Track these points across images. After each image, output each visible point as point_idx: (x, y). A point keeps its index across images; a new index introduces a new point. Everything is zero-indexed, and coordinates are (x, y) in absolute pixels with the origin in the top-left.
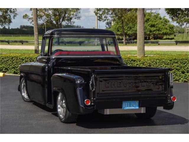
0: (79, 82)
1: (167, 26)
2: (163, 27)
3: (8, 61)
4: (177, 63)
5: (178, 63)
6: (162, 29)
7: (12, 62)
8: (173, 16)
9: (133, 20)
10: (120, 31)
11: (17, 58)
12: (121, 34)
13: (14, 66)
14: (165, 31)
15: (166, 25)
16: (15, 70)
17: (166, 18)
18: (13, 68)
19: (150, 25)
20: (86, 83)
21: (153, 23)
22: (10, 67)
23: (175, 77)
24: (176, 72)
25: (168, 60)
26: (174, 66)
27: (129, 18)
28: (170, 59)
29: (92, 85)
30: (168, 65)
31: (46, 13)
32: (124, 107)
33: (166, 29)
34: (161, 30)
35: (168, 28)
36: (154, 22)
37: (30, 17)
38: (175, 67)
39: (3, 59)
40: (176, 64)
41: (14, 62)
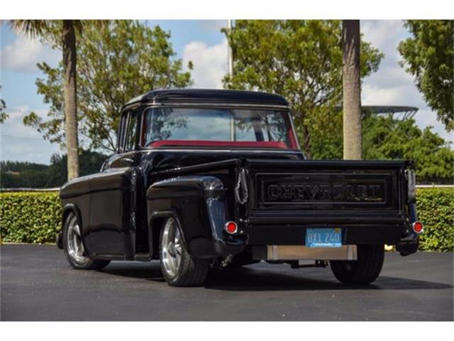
0: (211, 188)
1: (436, 154)
2: (426, 158)
3: (7, 208)
4: (446, 204)
5: (449, 206)
6: (423, 164)
7: (19, 211)
8: (449, 116)
9: (334, 125)
11: (33, 200)
13: (22, 222)
14: (431, 169)
15: (435, 151)
16: (26, 233)
17: (433, 131)
18: (21, 226)
20: (226, 189)
21: (398, 146)
22: (14, 224)
23: (443, 241)
24: (445, 229)
25: (423, 197)
26: (439, 212)
27: (324, 120)
28: (428, 196)
29: (241, 190)
30: (425, 210)
32: (309, 242)
34: (419, 165)
35: (442, 162)
36: (399, 143)
37: (42, 122)
38: (442, 215)
40: (445, 208)
41: (23, 211)
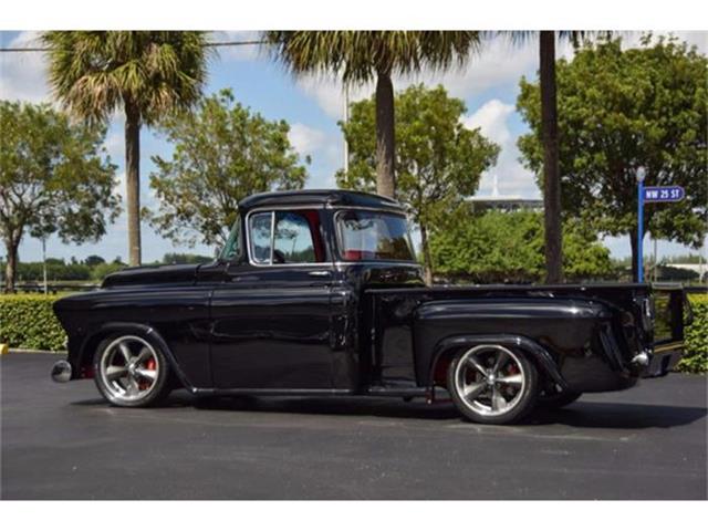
1: (588, 251)
3: (23, 313)
6: (573, 260)
7: (35, 316)
10: (446, 265)
12: (448, 272)
13: (39, 328)
14: (582, 266)
15: (586, 248)
16: (43, 340)
18: (38, 333)
19: (538, 249)
22: (31, 330)
31: (202, 202)
33: (587, 260)
34: (570, 262)
35: (594, 258)
39: (10, 308)
41: (40, 316)
